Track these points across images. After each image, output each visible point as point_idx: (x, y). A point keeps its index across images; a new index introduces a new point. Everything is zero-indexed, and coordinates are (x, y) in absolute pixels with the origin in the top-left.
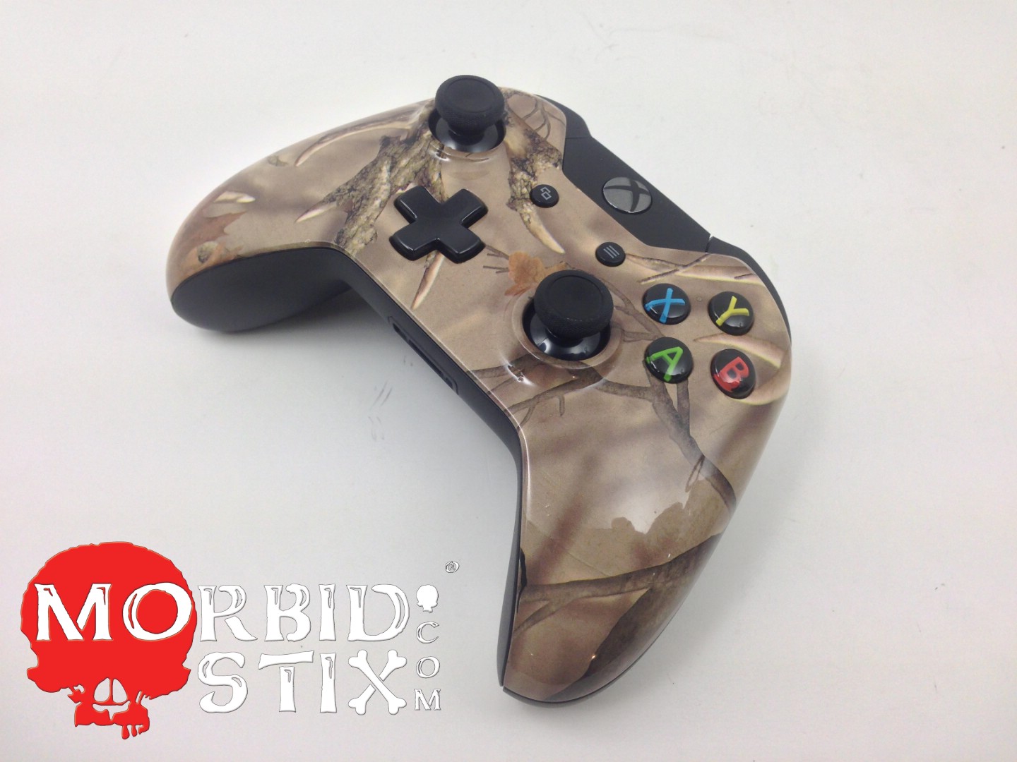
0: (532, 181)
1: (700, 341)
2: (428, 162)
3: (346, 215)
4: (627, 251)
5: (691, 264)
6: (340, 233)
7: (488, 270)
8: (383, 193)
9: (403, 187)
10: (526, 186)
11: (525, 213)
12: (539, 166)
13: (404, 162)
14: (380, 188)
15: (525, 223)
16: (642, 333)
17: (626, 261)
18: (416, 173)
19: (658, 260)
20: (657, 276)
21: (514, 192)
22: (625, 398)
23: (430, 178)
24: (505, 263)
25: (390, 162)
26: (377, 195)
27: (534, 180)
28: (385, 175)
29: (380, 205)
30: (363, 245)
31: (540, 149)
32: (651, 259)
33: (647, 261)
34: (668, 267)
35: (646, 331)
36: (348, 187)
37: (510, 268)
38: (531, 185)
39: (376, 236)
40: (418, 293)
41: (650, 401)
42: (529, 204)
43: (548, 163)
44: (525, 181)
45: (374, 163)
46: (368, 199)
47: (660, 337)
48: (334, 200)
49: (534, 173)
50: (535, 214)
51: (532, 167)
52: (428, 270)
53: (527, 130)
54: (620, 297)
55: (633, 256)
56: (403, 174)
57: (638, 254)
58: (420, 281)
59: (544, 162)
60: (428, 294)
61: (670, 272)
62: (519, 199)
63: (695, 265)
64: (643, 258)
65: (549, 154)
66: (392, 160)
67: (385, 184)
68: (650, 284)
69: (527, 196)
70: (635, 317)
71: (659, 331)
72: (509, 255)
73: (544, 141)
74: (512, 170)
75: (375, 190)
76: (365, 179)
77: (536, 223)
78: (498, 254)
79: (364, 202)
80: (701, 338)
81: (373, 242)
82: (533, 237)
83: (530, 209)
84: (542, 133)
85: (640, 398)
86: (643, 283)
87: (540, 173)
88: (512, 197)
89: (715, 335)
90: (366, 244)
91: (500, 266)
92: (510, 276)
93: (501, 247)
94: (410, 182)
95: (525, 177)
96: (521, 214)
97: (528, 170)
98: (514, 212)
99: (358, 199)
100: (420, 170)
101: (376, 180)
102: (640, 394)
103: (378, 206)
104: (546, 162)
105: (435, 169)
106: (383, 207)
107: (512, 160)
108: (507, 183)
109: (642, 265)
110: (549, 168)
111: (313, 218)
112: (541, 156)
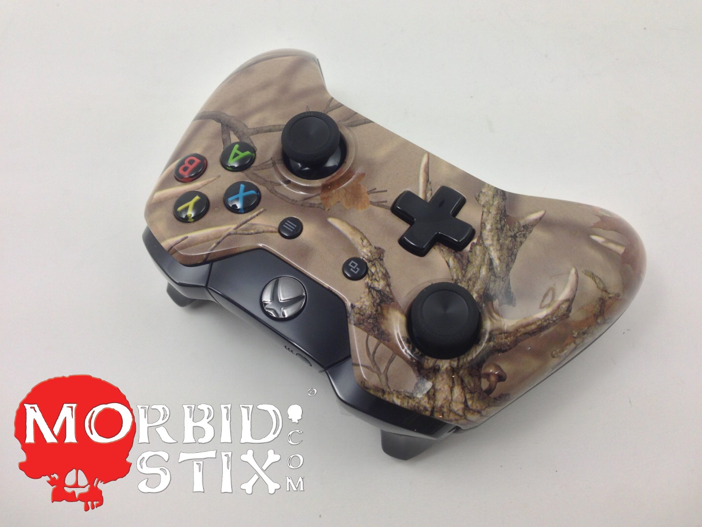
0: (370, 282)
1: (216, 177)
2: (464, 276)
3: (508, 213)
4: (278, 234)
5: (223, 239)
6: (506, 199)
7: (383, 189)
8: (488, 236)
9: (474, 245)
10: (373, 274)
11: (367, 247)
12: (367, 301)
13: (484, 271)
14: (492, 240)
15: (365, 237)
16: (259, 170)
17: (277, 225)
18: (469, 262)
19: (251, 234)
20: (251, 219)
21: (381, 265)
22: (267, 125)
23: (455, 260)
24: (372, 198)
25: (495, 270)
26: (492, 234)
27: (368, 283)
28: (494, 255)
29: (485, 225)
30: (483, 191)
31: (371, 321)
32: (257, 233)
33: (261, 230)
34: (243, 230)
35: (256, 172)
36: (518, 239)
37: (366, 195)
38: (369, 277)
39: (476, 199)
40: (428, 163)
41: (249, 129)
42: (366, 257)
43: (359, 307)
44: (375, 279)
45: (508, 267)
46: (497, 229)
47: (246, 172)
48: (524, 227)
49: (370, 292)
50: (359, 248)
51: (373, 297)
52: (427, 181)
53: (388, 341)
54: (279, 193)
55: (272, 232)
56: (479, 259)
57: (268, 234)
58: (430, 172)
59: (364, 307)
60: (420, 163)
61: (241, 225)
62: (376, 259)
63: (221, 238)
64: (264, 232)
65: (362, 317)
66: (494, 272)
67: (490, 245)
68: (256, 211)
69: (369, 264)
70: (266, 181)
71: (246, 175)
72: (370, 205)
73: (369, 331)
74: (390, 289)
75: (496, 238)
76: (508, 249)
77: (356, 239)
78: (379, 204)
79: (499, 226)
80: (215, 179)
81: (477, 194)
82: (356, 226)
83: (364, 252)
84: (373, 341)
85: (257, 128)
86: (262, 210)
87: (364, 292)
88: (382, 260)
89: (204, 185)
90: (481, 192)
91: (374, 194)
92: (365, 189)
93: (379, 210)
94: (471, 251)
95: (376, 284)
96: (370, 245)
97: (375, 292)
98: (378, 245)
99: (505, 229)
100: (467, 266)
101: (498, 248)
102: (257, 130)
103: (486, 224)
104: (361, 307)
105: (454, 270)
106: (482, 223)
107: (393, 300)
108: (390, 274)
109: (263, 225)
110: (358, 301)
111: (532, 213)
112: (368, 312)
